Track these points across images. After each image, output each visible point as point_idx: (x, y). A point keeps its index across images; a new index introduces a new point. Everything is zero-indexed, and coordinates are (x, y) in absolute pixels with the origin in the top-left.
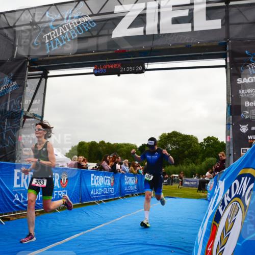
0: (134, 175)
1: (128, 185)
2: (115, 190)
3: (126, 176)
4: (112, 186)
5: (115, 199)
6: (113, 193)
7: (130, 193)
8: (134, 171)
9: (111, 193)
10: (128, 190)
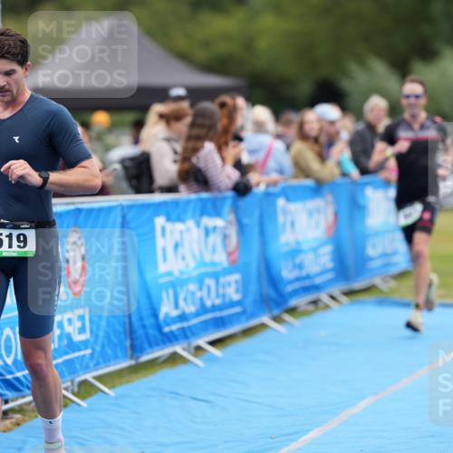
0: (320, 186)
1: (296, 252)
2: (244, 287)
3: (281, 202)
4: (234, 266)
5: (247, 332)
6: (238, 303)
7: (307, 290)
8: (315, 165)
9: (233, 304)
10: (298, 279)
